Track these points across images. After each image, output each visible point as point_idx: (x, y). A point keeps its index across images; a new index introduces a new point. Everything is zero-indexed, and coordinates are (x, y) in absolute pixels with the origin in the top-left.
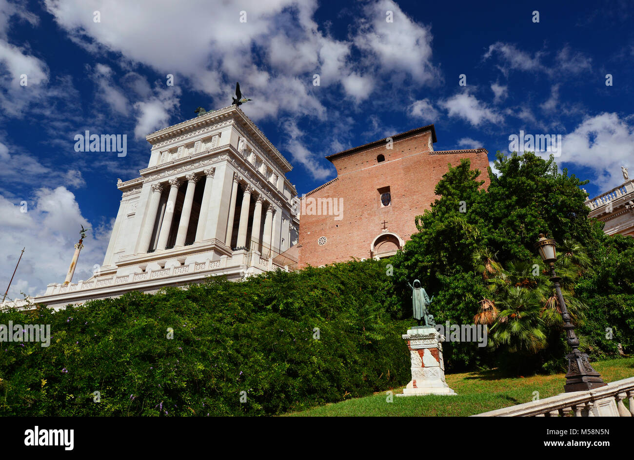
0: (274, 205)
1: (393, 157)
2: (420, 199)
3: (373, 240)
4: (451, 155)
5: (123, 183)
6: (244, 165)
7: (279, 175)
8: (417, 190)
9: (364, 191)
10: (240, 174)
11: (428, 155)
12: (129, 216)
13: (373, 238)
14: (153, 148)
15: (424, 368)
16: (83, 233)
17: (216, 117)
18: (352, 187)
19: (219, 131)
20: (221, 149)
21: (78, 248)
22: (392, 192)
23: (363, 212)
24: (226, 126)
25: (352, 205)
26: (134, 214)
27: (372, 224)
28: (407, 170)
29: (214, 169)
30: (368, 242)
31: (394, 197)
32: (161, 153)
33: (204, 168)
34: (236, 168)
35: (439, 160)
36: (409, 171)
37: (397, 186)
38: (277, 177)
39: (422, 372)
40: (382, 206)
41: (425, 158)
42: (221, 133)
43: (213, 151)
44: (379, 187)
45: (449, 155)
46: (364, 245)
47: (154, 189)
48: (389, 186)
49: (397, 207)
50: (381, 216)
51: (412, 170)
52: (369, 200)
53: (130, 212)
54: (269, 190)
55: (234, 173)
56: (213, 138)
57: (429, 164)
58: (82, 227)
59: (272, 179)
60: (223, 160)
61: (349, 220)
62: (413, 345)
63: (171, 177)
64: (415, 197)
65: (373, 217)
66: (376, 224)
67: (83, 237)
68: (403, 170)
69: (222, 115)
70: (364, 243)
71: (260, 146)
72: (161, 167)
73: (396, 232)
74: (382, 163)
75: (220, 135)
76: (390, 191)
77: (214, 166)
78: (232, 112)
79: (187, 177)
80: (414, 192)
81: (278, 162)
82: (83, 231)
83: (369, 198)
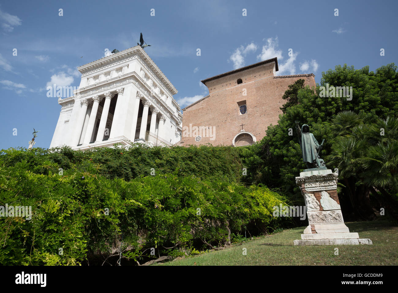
0: (165, 116)
1: (248, 80)
2: (267, 108)
3: (234, 138)
4: (289, 78)
5: (62, 100)
6: (144, 86)
7: (168, 96)
8: (265, 103)
9: (228, 104)
10: (141, 93)
11: (273, 79)
12: (65, 122)
13: (234, 136)
14: (82, 76)
15: (323, 212)
16: (35, 134)
17: (126, 53)
18: (219, 101)
19: (127, 63)
20: (128, 75)
21: (31, 144)
22: (248, 104)
23: (227, 118)
24: (132, 60)
25: (219, 114)
26: (68, 121)
27: (233, 127)
28: (258, 89)
29: (124, 89)
30: (231, 139)
31: (249, 108)
32: (88, 79)
33: (116, 88)
34: (139, 88)
35: (280, 82)
36: (259, 90)
37: (251, 100)
38: (167, 97)
39: (321, 216)
40: (241, 114)
41: (271, 80)
42: (128, 65)
43: (123, 77)
44: (238, 101)
45: (287, 78)
46: (228, 141)
47: (82, 104)
48: (246, 100)
49: (251, 115)
50: (240, 121)
51: (261, 89)
52: (231, 110)
53: (66, 119)
54: (162, 105)
55: (138, 92)
56: (123, 68)
57: (274, 84)
58: (34, 130)
59: (163, 98)
60: (129, 83)
61: (217, 124)
62: (308, 187)
63: (94, 95)
64: (263, 107)
65: (234, 121)
66: (236, 127)
67: (34, 137)
68: (255, 89)
69: (130, 52)
70: (227, 140)
71: (156, 75)
72: (87, 88)
73: (250, 131)
74: (240, 85)
75: (128, 66)
76: (246, 104)
77: (123, 87)
78: (137, 50)
79: (104, 95)
80: (263, 104)
81: (168, 87)
82: (35, 133)
83: (231, 109)
